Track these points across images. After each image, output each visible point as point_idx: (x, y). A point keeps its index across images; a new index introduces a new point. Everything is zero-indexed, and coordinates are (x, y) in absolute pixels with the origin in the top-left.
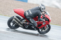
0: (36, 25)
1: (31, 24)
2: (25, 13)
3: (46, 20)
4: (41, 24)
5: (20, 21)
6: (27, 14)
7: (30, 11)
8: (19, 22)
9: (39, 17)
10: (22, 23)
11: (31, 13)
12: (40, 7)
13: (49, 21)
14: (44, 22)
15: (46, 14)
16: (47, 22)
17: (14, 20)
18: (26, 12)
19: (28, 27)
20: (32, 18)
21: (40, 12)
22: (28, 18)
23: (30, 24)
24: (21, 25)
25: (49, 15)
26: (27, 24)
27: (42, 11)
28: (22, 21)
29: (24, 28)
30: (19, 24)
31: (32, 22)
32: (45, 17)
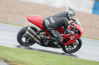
1: (54, 39)
2: (44, 22)
3: (75, 32)
4: (68, 39)
5: (36, 34)
6: (47, 23)
7: (52, 19)
8: (35, 36)
9: (66, 27)
10: (40, 38)
11: (53, 21)
12: (67, 12)
15: (76, 23)
16: (77, 35)
18: (46, 20)
19: (48, 42)
20: (55, 29)
23: (52, 38)
24: (38, 41)
25: (80, 24)
26: (47, 39)
27: (70, 18)
28: (39, 34)
29: (43, 45)
30: (35, 39)
31: (56, 36)
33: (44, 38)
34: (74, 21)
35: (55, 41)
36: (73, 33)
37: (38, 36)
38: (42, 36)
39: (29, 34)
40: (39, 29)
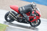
1: (24, 18)
2: (19, 9)
4: (33, 19)
5: (15, 15)
6: (21, 10)
7: (23, 7)
10: (17, 18)
11: (24, 9)
12: (32, 4)
13: (39, 16)
14: (35, 17)
15: (37, 10)
16: (37, 17)
17: (10, 14)
21: (32, 8)
22: (22, 13)
23: (23, 18)
25: (39, 11)
30: (14, 18)
31: (25, 17)
32: (36, 13)
33: (19, 18)
34: (36, 9)
35: (24, 19)
36: (35, 15)
37: (16, 16)
38: (18, 17)
39: (11, 15)
40: (17, 13)
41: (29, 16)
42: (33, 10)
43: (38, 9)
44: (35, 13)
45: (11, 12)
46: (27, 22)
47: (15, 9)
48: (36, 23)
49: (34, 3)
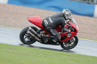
0: (60, 37)
1: (53, 37)
2: (43, 22)
3: (72, 31)
4: (66, 37)
7: (50, 19)
8: (36, 35)
12: (64, 13)
13: (76, 31)
14: (69, 33)
15: (72, 22)
16: (73, 33)
17: (29, 32)
18: (45, 21)
19: (47, 40)
20: (54, 28)
22: (48, 28)
23: (51, 36)
24: (38, 39)
25: (76, 23)
28: (39, 33)
29: (43, 42)
30: (36, 37)
33: (44, 36)
37: (38, 35)
38: (42, 35)
39: (31, 33)
40: (39, 29)
41: (59, 33)
42: (66, 22)
43: (73, 20)
44: (69, 28)
45: (30, 28)
46: (57, 42)
47: (36, 23)
48: (70, 43)
49: (66, 10)
